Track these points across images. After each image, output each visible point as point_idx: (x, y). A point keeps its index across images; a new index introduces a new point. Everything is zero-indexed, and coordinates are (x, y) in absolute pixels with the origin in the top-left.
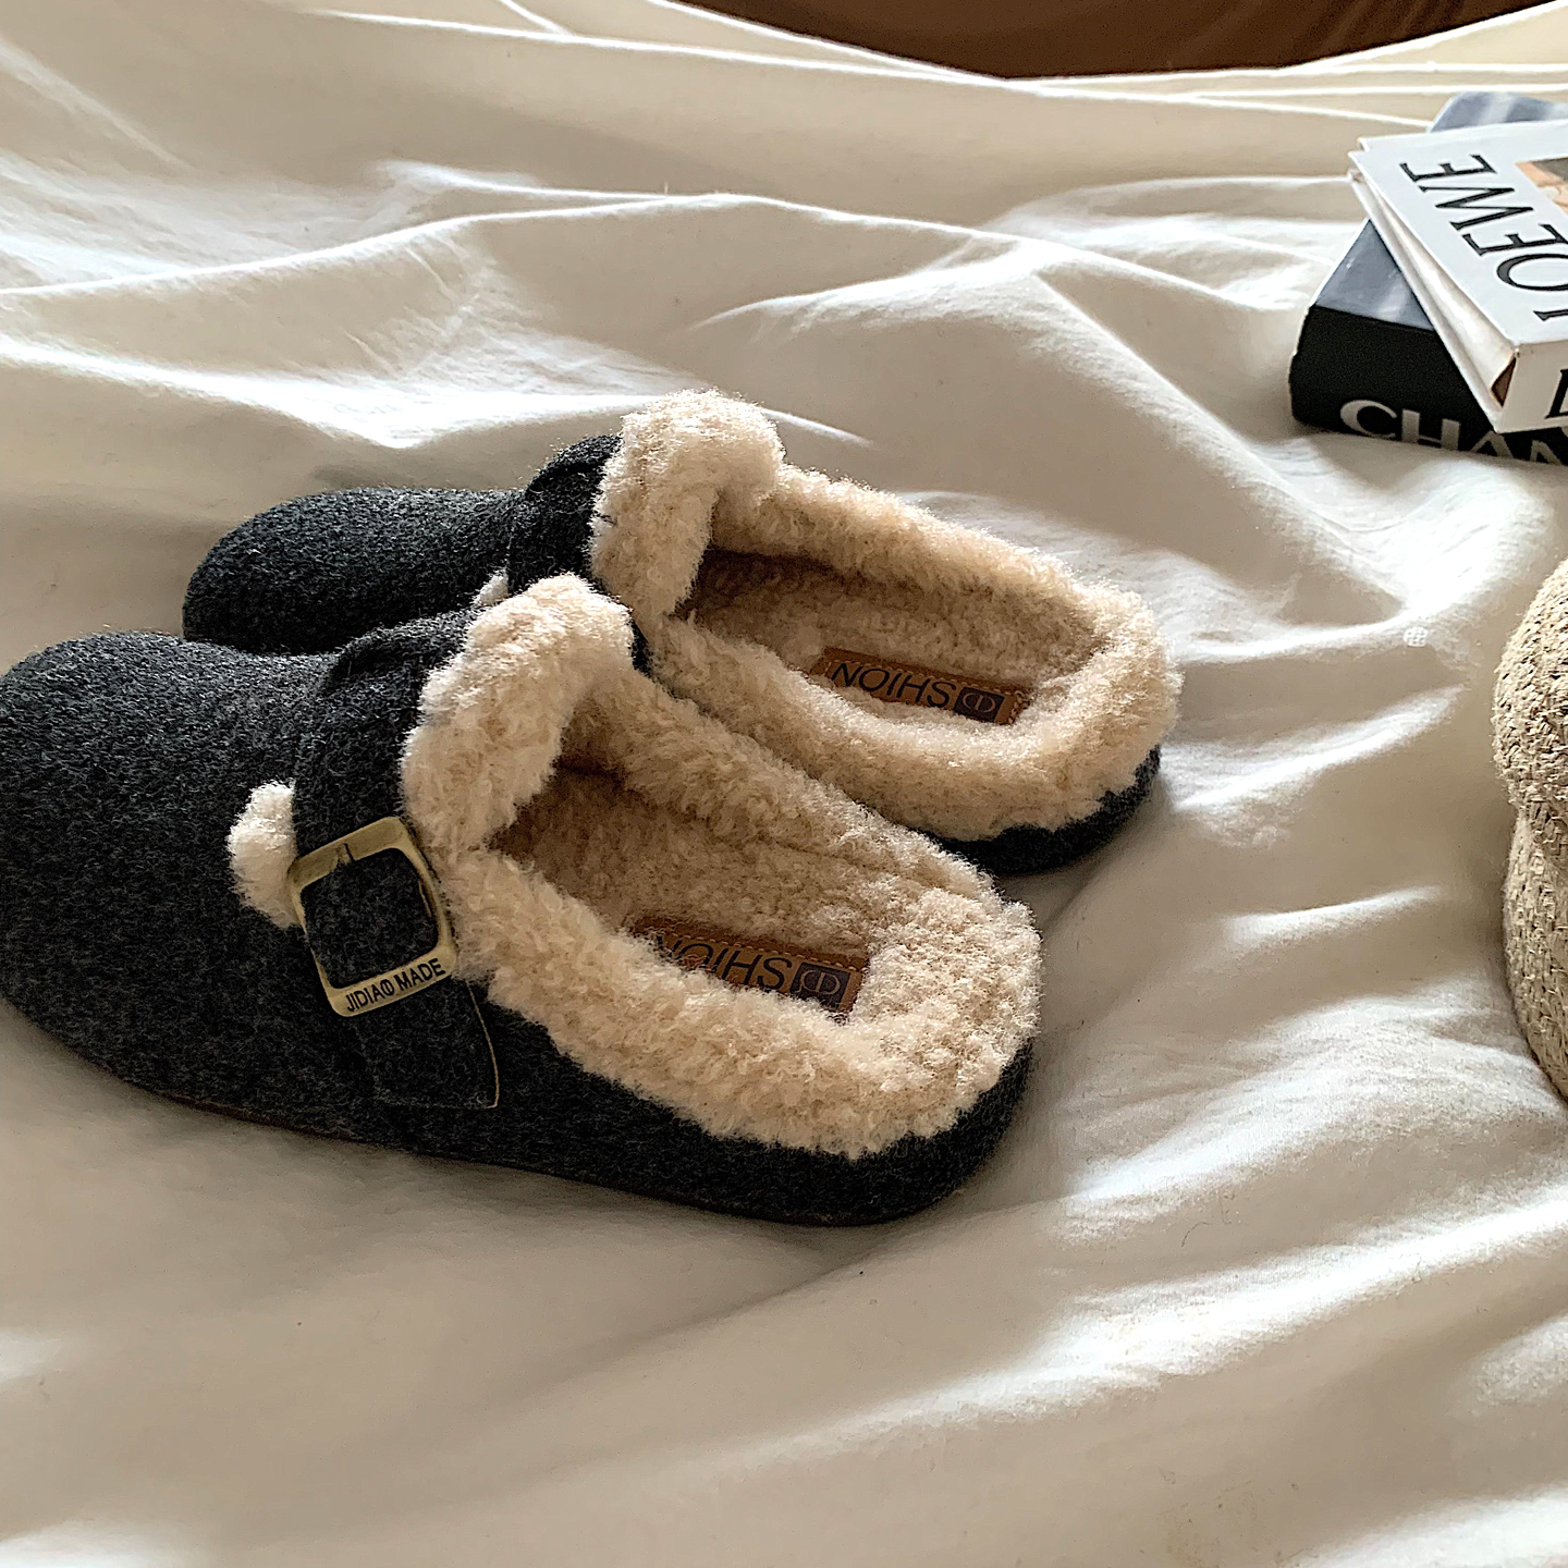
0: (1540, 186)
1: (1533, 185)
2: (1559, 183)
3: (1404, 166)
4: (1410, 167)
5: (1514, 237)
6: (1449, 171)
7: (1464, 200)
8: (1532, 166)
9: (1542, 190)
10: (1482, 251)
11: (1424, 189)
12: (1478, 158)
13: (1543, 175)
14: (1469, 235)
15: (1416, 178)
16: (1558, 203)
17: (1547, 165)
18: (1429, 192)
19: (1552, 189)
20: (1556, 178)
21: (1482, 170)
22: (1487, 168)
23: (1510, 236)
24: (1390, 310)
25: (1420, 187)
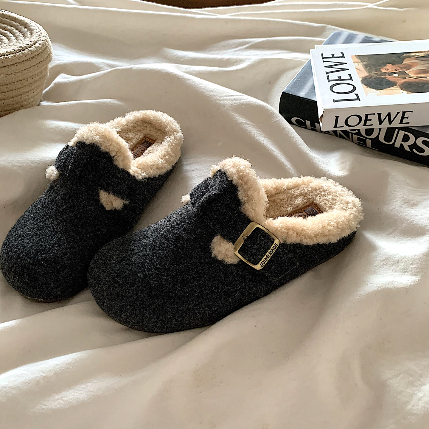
0: (354, 63)
1: (353, 62)
2: (360, 62)
3: (322, 54)
4: (323, 55)
5: (340, 77)
6: (333, 57)
7: (332, 66)
8: (355, 57)
9: (354, 64)
10: (329, 81)
11: (324, 61)
12: (342, 53)
13: (356, 60)
14: (329, 76)
16: (356, 68)
17: (359, 57)
18: (325, 62)
19: (357, 64)
20: (360, 61)
21: (341, 57)
22: (343, 57)
23: (338, 77)
24: (302, 94)
25: (323, 61)
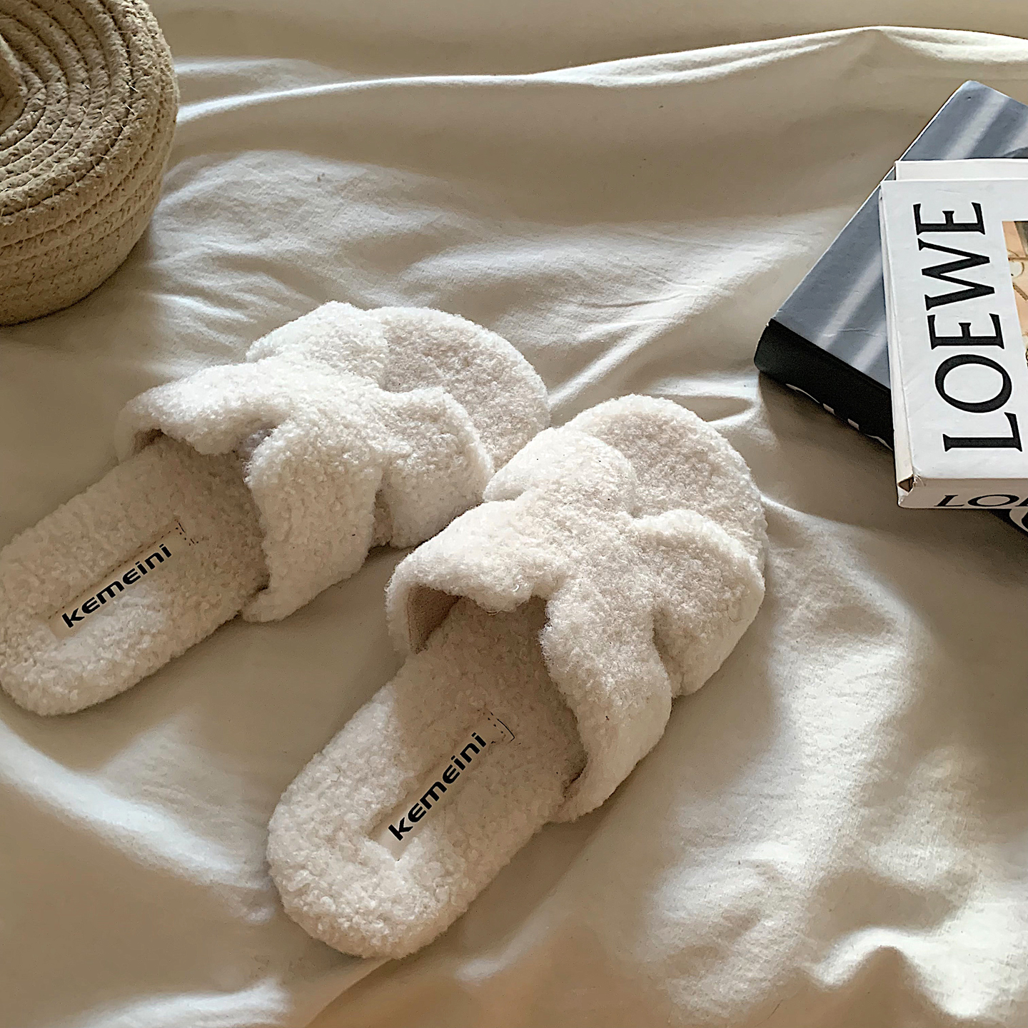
0: (1011, 257)
1: (1007, 254)
2: (1027, 257)
3: (917, 208)
4: (921, 213)
5: (966, 327)
7: (946, 268)
8: (1014, 224)
9: (1011, 264)
10: (936, 341)
11: (922, 245)
12: (978, 207)
13: (1017, 244)
14: (933, 317)
15: (921, 228)
16: (1016, 288)
17: (1026, 230)
18: (924, 248)
19: (1019, 265)
20: (1027, 250)
21: (974, 227)
22: (979, 227)
23: (962, 325)
25: (920, 241)
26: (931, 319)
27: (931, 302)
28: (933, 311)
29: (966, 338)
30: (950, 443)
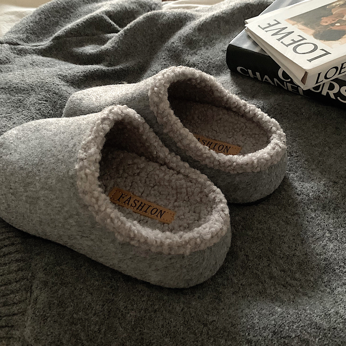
0: (293, 25)
4: (261, 26)
6: (270, 25)
7: (277, 32)
8: (288, 20)
10: (287, 46)
12: (275, 20)
13: (292, 22)
15: (263, 29)
16: (299, 29)
17: (292, 19)
18: (268, 32)
19: (296, 25)
20: (295, 22)
21: (278, 24)
23: (291, 40)
26: (282, 42)
27: (279, 40)
28: (281, 41)
29: (295, 42)
30: (310, 61)
